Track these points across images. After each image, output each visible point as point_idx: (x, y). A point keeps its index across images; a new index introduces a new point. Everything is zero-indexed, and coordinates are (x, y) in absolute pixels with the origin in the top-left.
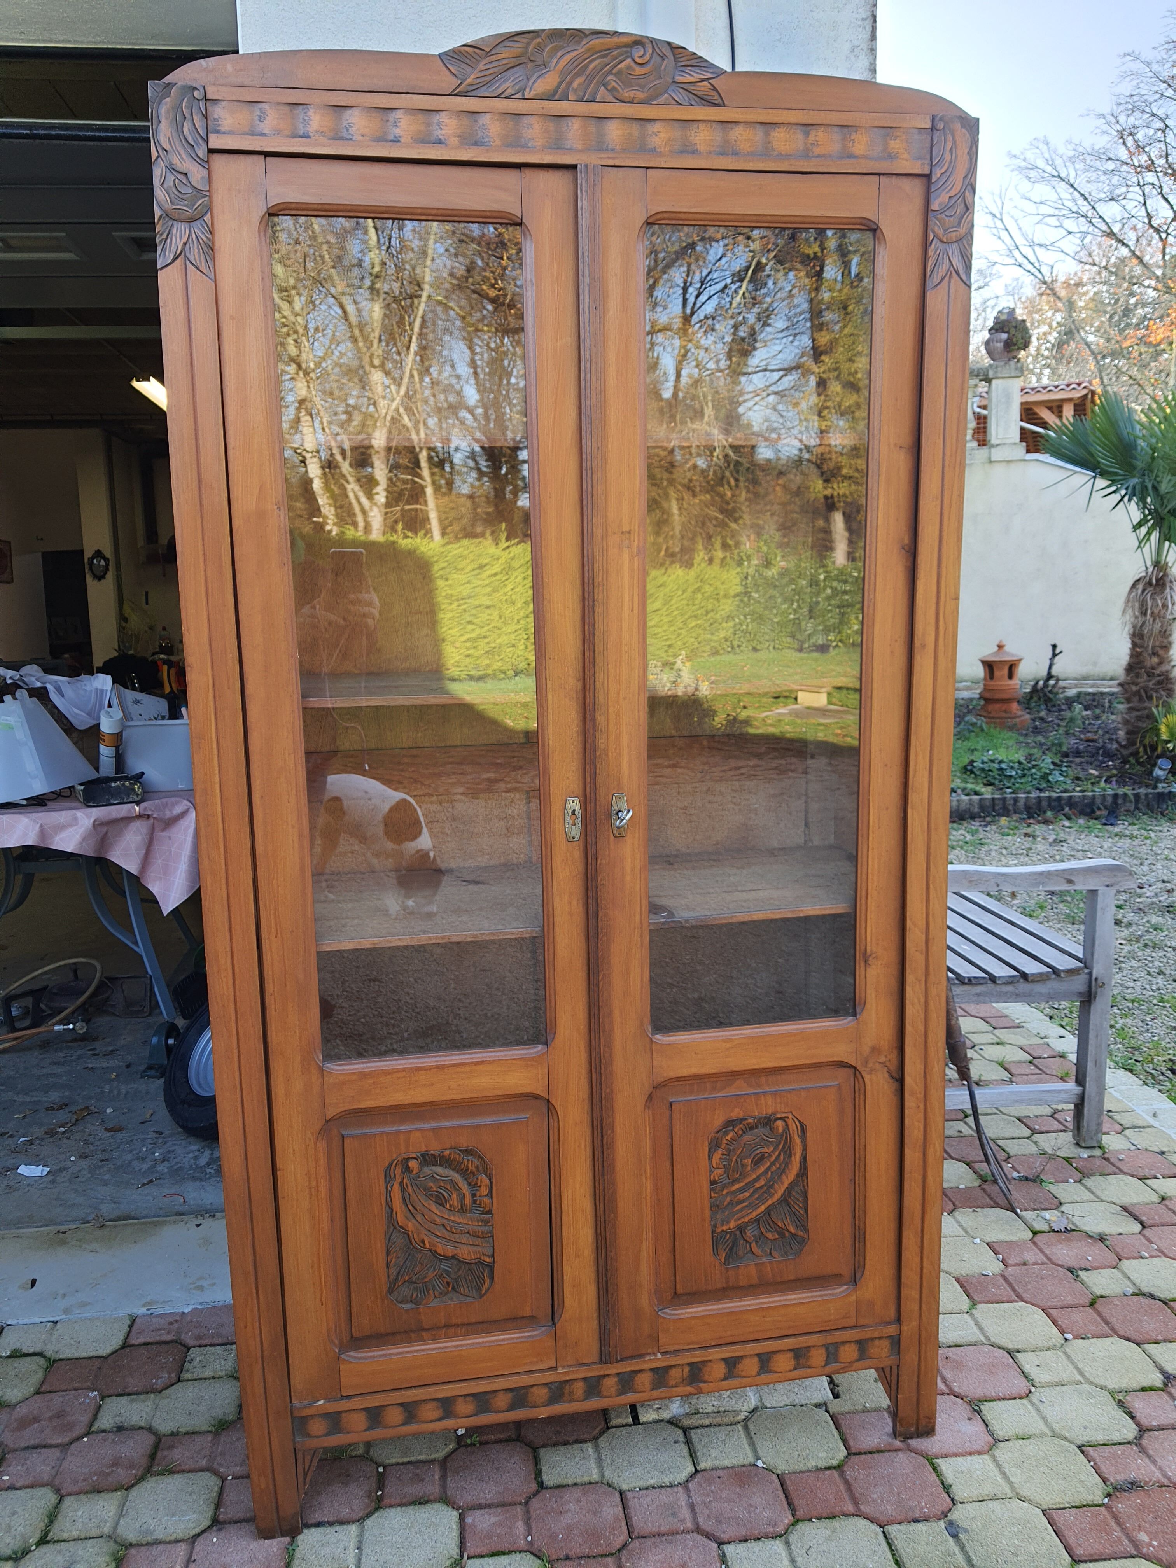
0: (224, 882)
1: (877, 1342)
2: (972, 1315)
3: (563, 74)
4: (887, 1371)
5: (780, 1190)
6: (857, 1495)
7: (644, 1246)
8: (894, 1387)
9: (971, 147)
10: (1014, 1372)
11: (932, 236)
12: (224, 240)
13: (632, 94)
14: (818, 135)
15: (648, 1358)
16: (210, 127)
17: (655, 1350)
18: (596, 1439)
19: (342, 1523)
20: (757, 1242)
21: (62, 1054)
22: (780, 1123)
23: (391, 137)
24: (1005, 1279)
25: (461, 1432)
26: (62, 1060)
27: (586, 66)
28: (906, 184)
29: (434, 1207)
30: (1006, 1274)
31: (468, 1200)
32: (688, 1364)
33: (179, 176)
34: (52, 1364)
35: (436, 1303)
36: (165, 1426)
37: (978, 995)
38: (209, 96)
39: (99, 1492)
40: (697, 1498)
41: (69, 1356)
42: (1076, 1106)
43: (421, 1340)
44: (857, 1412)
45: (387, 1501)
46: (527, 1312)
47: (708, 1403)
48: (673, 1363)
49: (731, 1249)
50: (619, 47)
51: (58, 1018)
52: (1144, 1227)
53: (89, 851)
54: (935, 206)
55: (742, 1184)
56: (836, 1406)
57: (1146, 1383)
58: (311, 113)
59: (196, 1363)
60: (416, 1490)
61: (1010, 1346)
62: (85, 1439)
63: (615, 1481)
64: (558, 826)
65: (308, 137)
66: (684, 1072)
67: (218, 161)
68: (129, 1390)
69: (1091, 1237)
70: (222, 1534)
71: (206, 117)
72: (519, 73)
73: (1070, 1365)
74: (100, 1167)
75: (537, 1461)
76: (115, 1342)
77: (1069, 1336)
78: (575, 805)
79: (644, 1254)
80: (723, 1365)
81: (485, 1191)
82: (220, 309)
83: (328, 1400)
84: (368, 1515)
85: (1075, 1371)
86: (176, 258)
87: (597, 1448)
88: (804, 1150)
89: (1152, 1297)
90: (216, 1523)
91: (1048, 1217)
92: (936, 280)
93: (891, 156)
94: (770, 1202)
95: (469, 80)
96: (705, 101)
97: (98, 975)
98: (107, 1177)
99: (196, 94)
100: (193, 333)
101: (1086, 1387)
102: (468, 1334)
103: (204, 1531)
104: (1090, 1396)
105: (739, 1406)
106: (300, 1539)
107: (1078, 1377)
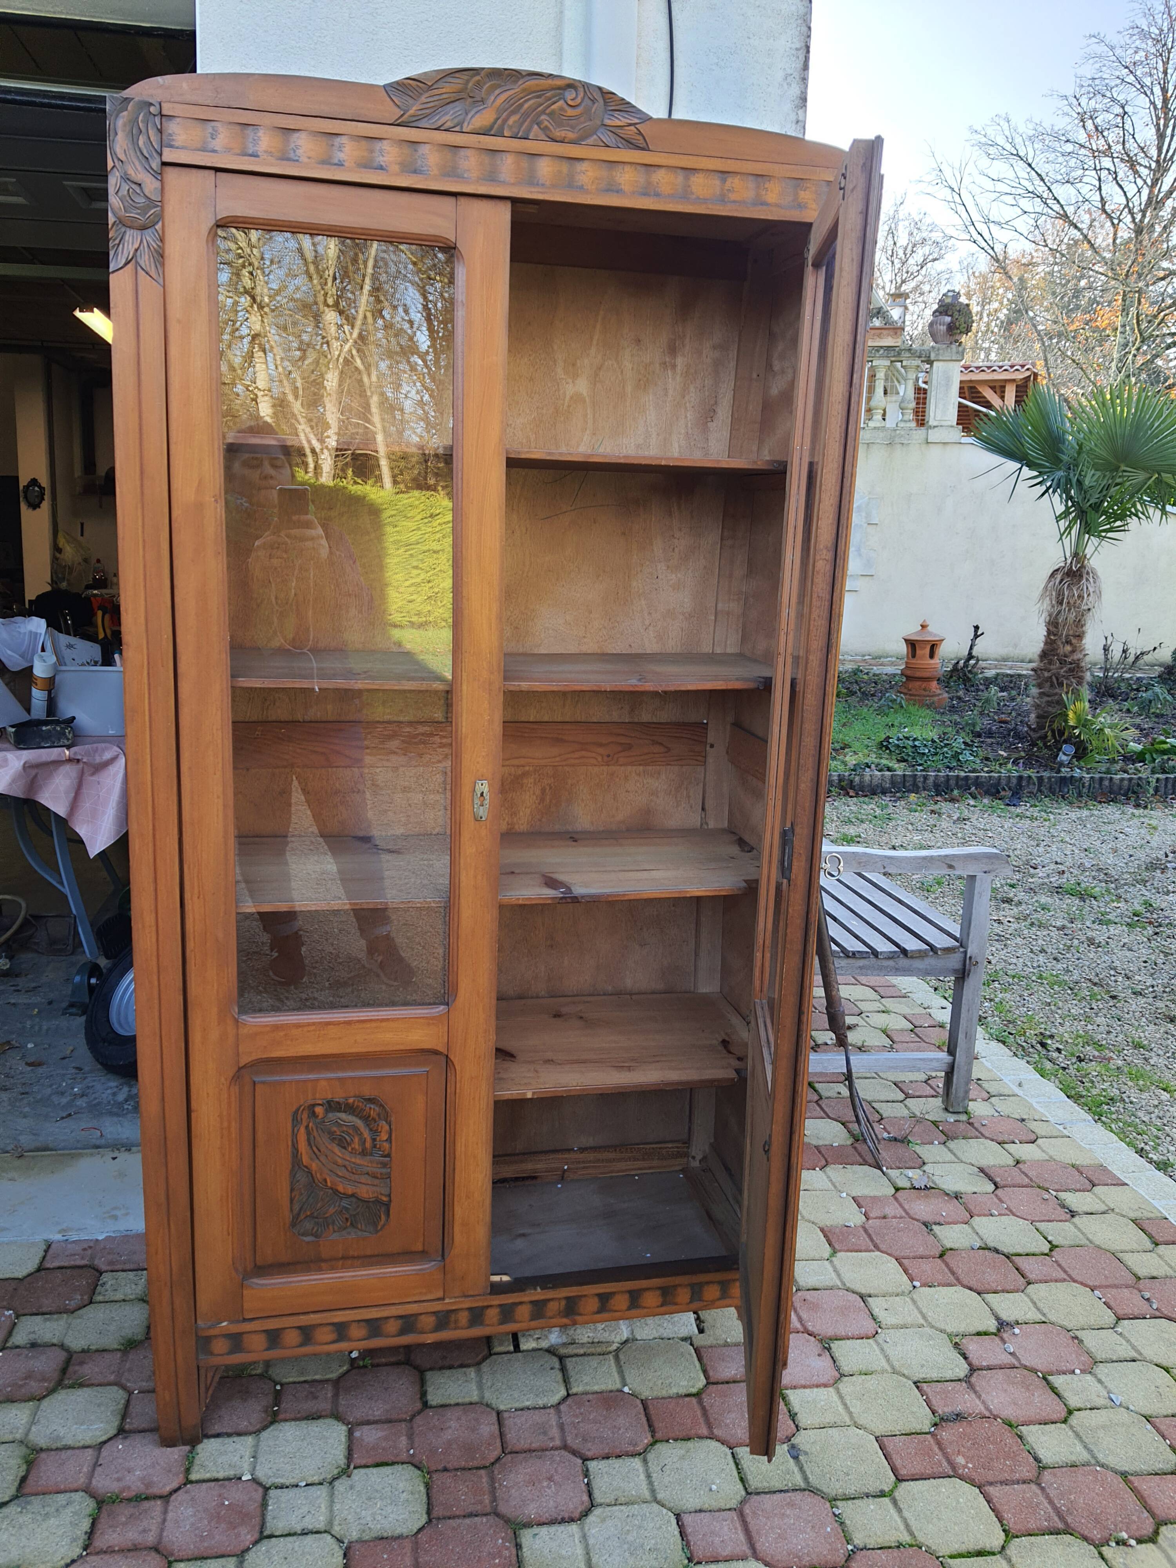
0: (151, 845)
2: (831, 1262)
3: (500, 111)
6: (712, 1420)
10: (864, 1314)
12: (173, 248)
13: (563, 134)
15: (528, 1292)
16: (164, 139)
17: (535, 1285)
18: (479, 1364)
19: (239, 1434)
23: (336, 161)
24: (866, 1230)
25: (355, 1355)
27: (521, 105)
29: (337, 1149)
30: (866, 1226)
31: (368, 1144)
32: (565, 1298)
33: (134, 186)
35: (335, 1236)
36: (76, 1343)
37: (861, 968)
38: (164, 112)
39: (13, 1402)
40: (565, 1419)
42: (947, 1073)
43: (320, 1270)
44: (720, 1346)
45: (281, 1416)
46: (420, 1247)
47: (584, 1334)
52: (997, 1187)
53: (18, 792)
56: (700, 1340)
57: (981, 1329)
58: (261, 133)
59: (108, 1286)
60: (310, 1406)
61: (863, 1291)
63: (494, 1402)
64: (467, 806)
65: (257, 156)
67: (171, 174)
68: (44, 1310)
69: (948, 1195)
70: (127, 1442)
71: (160, 131)
72: (458, 107)
73: (915, 1310)
74: (20, 1100)
75: (423, 1382)
76: (31, 1265)
77: (917, 1284)
78: (482, 787)
80: (596, 1299)
81: (384, 1137)
82: (168, 313)
83: (231, 1322)
84: (265, 1428)
85: (919, 1316)
86: (126, 264)
87: (479, 1371)
89: (997, 1251)
90: (122, 1432)
91: (910, 1175)
93: (801, 206)
95: (411, 112)
96: (631, 144)
97: (23, 913)
98: (27, 1109)
99: (152, 109)
100: (141, 334)
101: (928, 1330)
102: (363, 1266)
103: (110, 1439)
104: (931, 1338)
105: (612, 1338)
106: (199, 1447)
107: (922, 1321)
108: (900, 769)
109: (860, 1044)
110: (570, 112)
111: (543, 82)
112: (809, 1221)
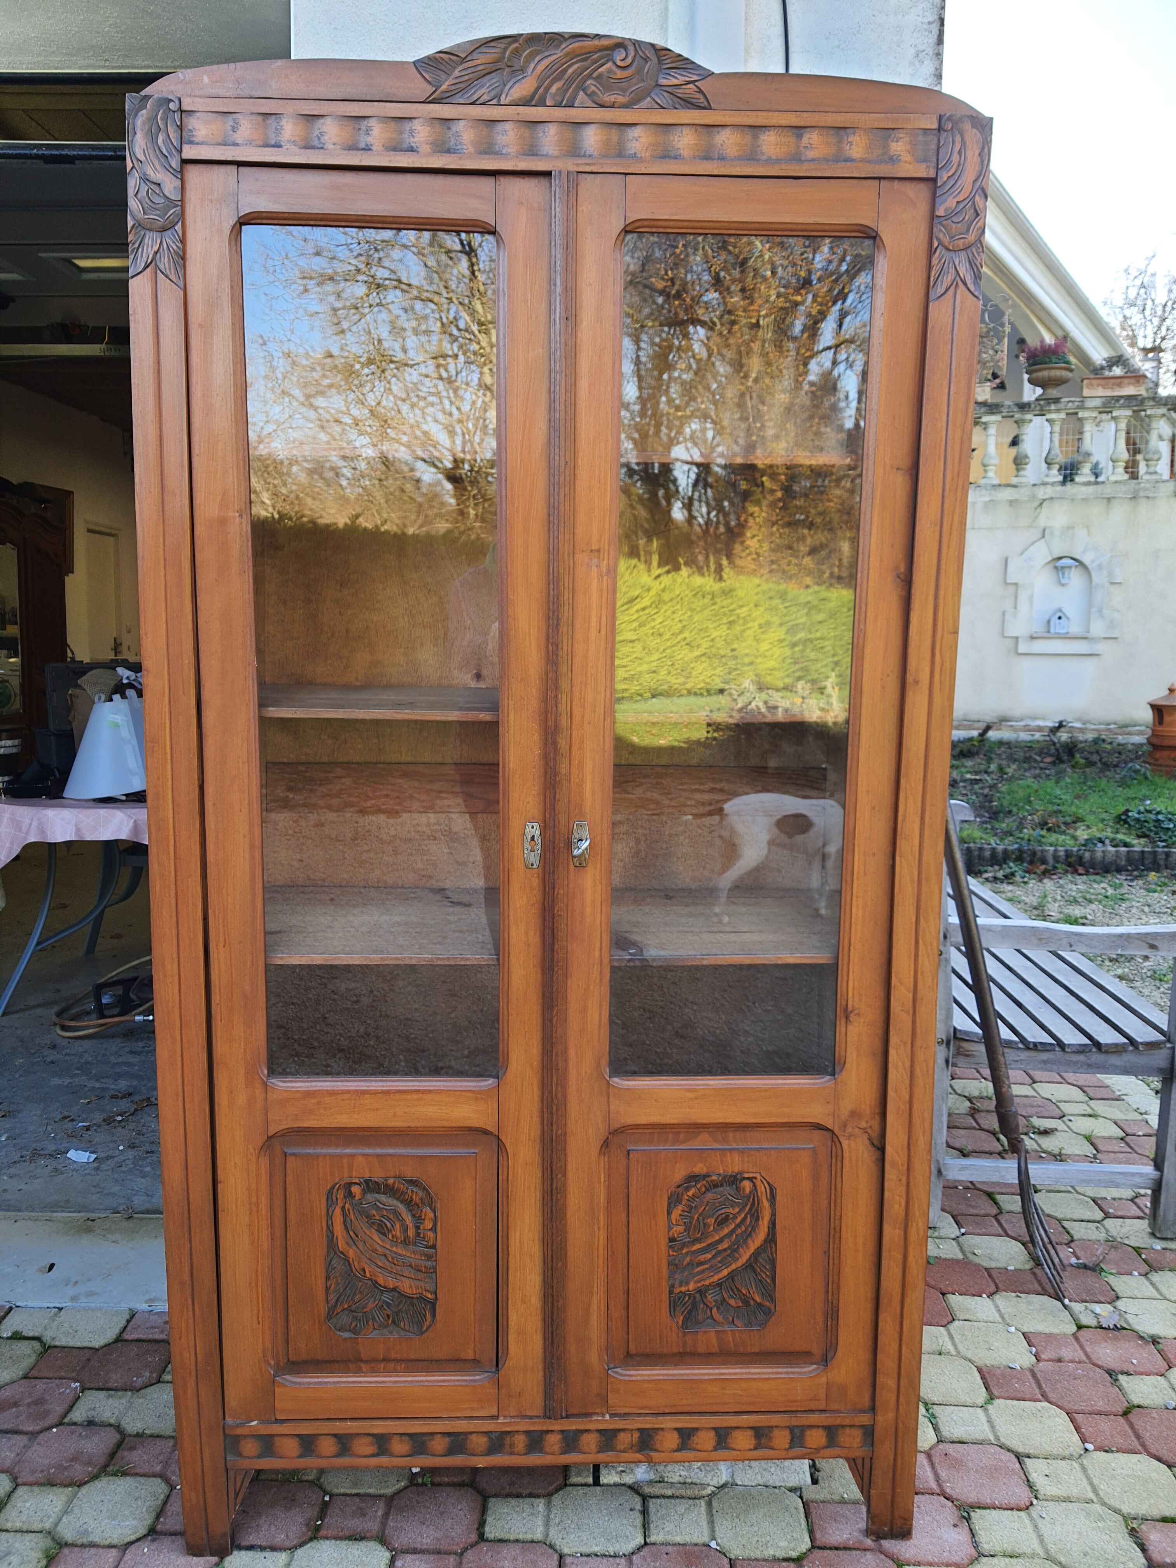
1: (848, 1430)
2: (986, 1410)
3: (541, 80)
4: (859, 1462)
5: (745, 1255)
7: (595, 1300)
8: (866, 1480)
9: (983, 149)
10: (1019, 1480)
11: (936, 244)
12: (195, 250)
13: (612, 99)
14: (812, 138)
15: (595, 1418)
16: (184, 136)
17: (604, 1410)
18: (550, 1495)
19: (273, 1549)
20: (718, 1308)
21: (140, 1044)
22: (747, 1184)
23: (362, 145)
24: (1034, 1375)
25: (415, 1470)
26: (139, 1049)
27: (566, 70)
28: (911, 190)
29: (376, 1236)
30: (1035, 1369)
31: (411, 1232)
32: (638, 1430)
33: (153, 187)
34: (47, 1349)
35: (375, 1334)
36: (132, 1426)
37: (1045, 1062)
38: (184, 108)
39: (53, 1485)
41: (64, 1344)
42: (1154, 1191)
43: (359, 1371)
44: (835, 1502)
45: (323, 1532)
46: (470, 1355)
47: (675, 1473)
48: (621, 1427)
49: (690, 1312)
50: (600, 50)
51: (141, 1009)
54: (940, 212)
55: (703, 1245)
56: (812, 1492)
57: (1168, 1513)
58: (284, 122)
60: (355, 1524)
61: (1021, 1450)
62: (55, 1430)
63: (559, 1543)
64: (516, 851)
66: (643, 1120)
67: (193, 173)
68: (110, 1385)
69: (1142, 1338)
70: (156, 1544)
71: (181, 128)
72: (494, 79)
73: (1085, 1480)
74: (145, 1159)
75: (484, 1510)
76: (111, 1335)
77: (1090, 1447)
78: (534, 830)
79: (594, 1307)
80: (676, 1435)
81: (429, 1224)
82: (190, 318)
83: (262, 1422)
84: (302, 1545)
85: (1089, 1488)
86: (147, 267)
87: (549, 1506)
88: (773, 1214)
90: (153, 1533)
91: (1098, 1311)
92: (940, 290)
93: (894, 160)
94: (734, 1267)
95: (444, 87)
96: (689, 104)
98: (148, 1169)
99: (172, 105)
100: (161, 340)
101: (1098, 1507)
102: (407, 1371)
103: (138, 1540)
104: (1101, 1518)
105: (708, 1480)
106: (228, 1559)
107: (1091, 1495)
108: (1139, 845)
109: (1056, 1151)
110: (620, 74)
111: (588, 43)
112: (965, 1359)
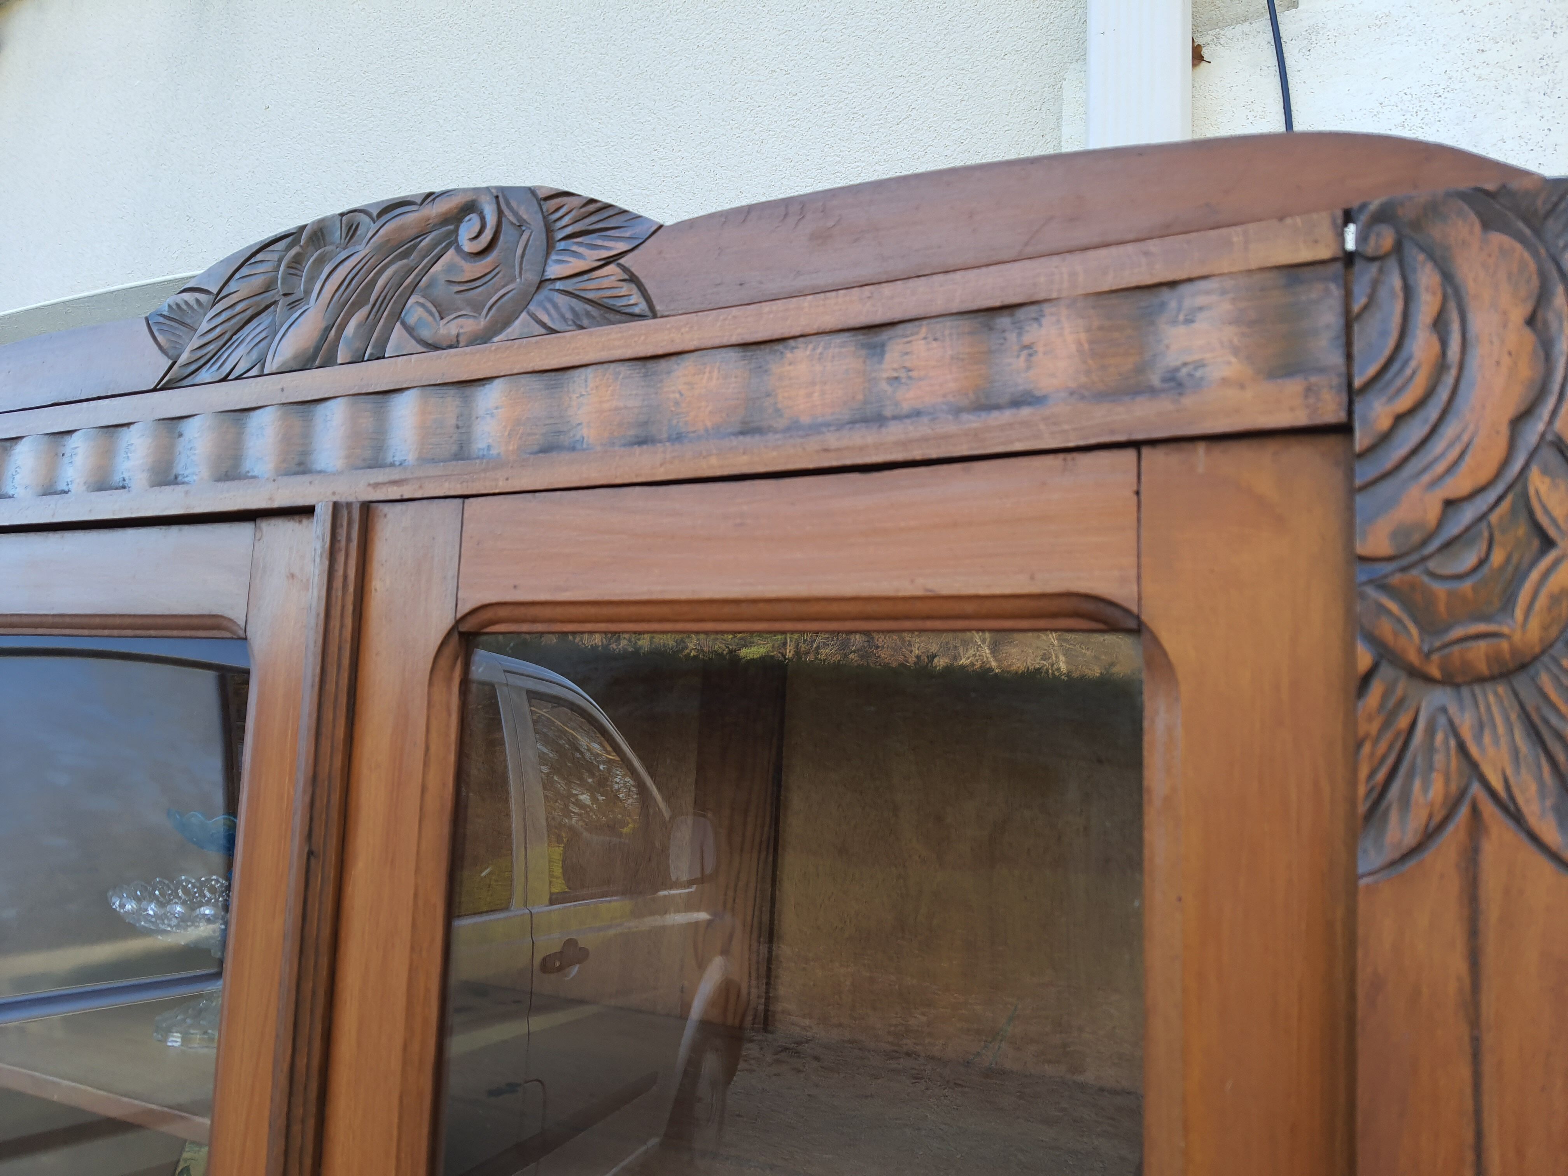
3: (332, 311)
9: (1543, 299)
11: (1367, 659)
13: (453, 328)
14: (910, 350)
23: (63, 485)
27: (372, 284)
28: (1262, 470)
50: (432, 228)
54: (1374, 542)
72: (261, 324)
92: (1401, 833)
93: (1179, 383)
96: (612, 312)
110: (471, 269)
111: (411, 218)
